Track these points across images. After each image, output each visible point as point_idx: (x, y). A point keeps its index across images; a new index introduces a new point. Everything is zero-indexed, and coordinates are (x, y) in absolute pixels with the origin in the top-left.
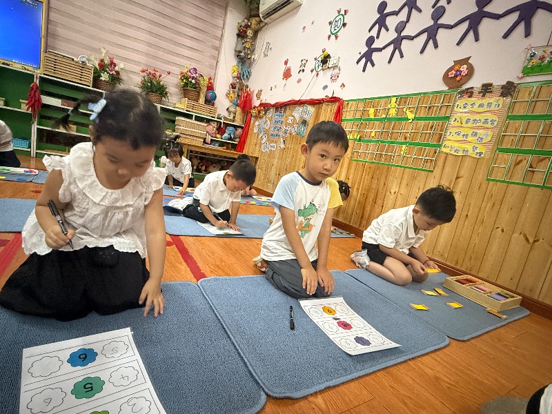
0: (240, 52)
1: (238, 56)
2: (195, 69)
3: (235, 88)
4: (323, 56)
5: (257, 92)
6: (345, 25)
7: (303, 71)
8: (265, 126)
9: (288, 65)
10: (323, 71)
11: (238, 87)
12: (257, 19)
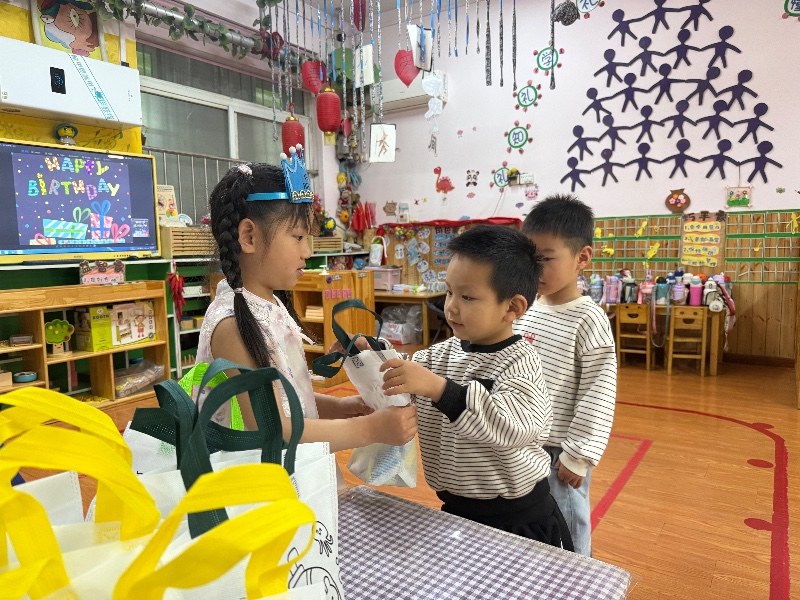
1: (341, 160)
3: (346, 203)
4: (505, 170)
5: (384, 205)
6: (531, 140)
7: (475, 184)
8: (420, 250)
9: (443, 174)
10: (510, 186)
11: (350, 202)
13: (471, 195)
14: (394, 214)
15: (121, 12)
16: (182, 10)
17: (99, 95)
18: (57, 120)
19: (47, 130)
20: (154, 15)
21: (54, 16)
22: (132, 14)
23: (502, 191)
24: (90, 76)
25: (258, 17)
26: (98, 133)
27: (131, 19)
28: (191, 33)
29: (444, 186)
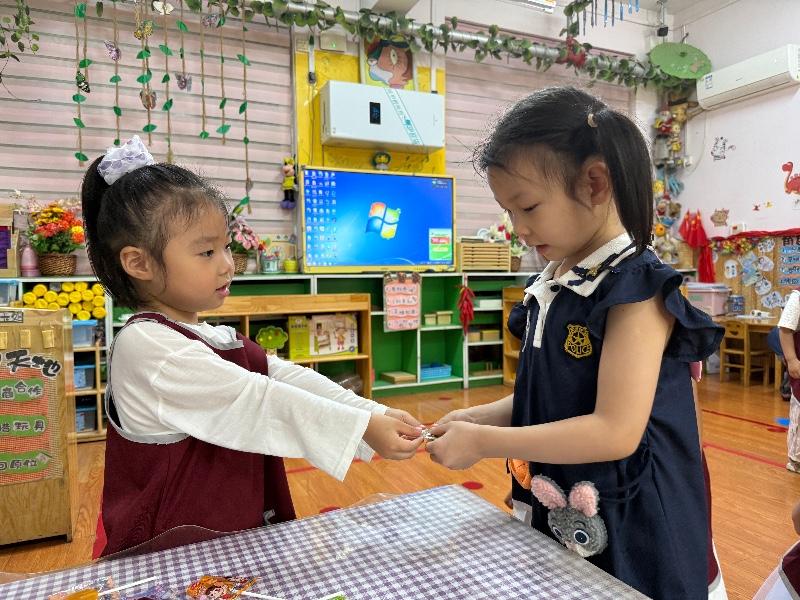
1: (659, 167)
3: (664, 214)
5: (712, 213)
8: (760, 267)
11: (668, 212)
12: (685, 106)
14: (726, 224)
15: (431, 44)
16: (487, 33)
17: (408, 122)
18: (374, 149)
19: (366, 158)
20: (459, 41)
21: (377, 58)
22: (441, 44)
24: (402, 106)
25: (565, 26)
26: (408, 158)
27: (440, 49)
28: (496, 53)
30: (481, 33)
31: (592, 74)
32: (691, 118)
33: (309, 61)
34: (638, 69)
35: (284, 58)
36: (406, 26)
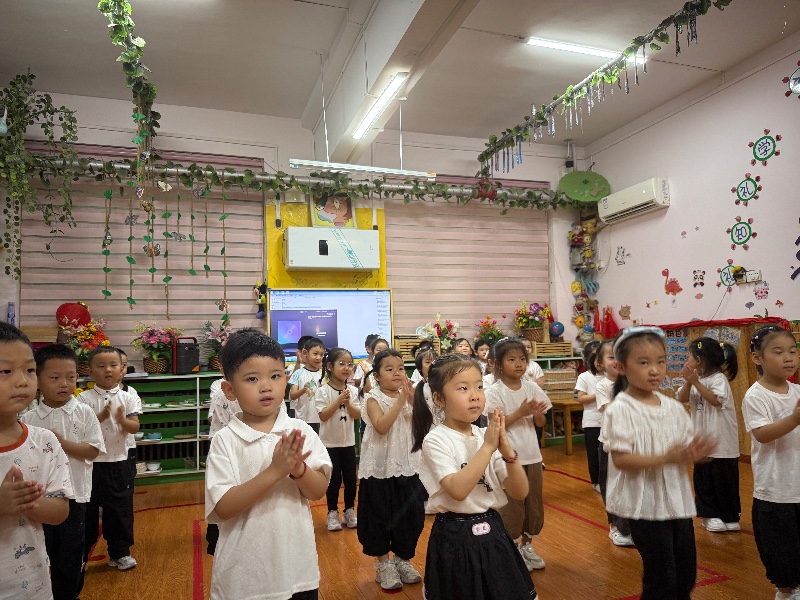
0: (581, 264)
1: (577, 270)
2: (536, 304)
3: (582, 309)
4: (731, 268)
5: (619, 309)
6: (754, 235)
7: (702, 284)
9: (671, 276)
10: (738, 285)
12: (593, 221)
13: (699, 296)
14: (629, 318)
17: (350, 252)
21: (324, 205)
22: (376, 193)
23: (730, 290)
24: (345, 241)
25: (479, 170)
26: (354, 277)
27: (377, 196)
28: (421, 196)
29: (673, 288)
30: (408, 183)
31: (504, 205)
32: (600, 230)
33: (276, 211)
34: (544, 196)
35: (258, 209)
36: (347, 183)
